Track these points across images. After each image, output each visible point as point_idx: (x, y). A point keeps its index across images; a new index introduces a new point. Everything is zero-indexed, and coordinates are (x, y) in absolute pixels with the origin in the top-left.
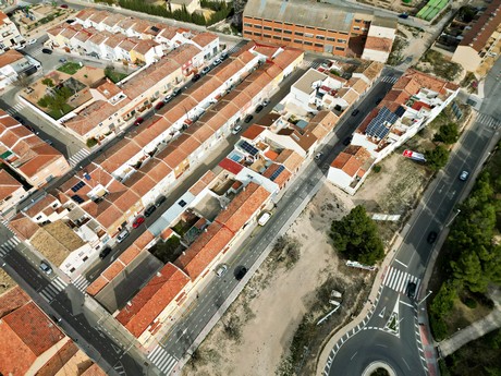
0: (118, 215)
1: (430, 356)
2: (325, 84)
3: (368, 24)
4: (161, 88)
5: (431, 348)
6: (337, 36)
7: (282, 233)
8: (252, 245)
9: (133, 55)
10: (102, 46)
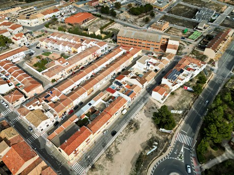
0: (63, 108)
1: (198, 171)
2: (151, 61)
3: (168, 39)
4: (83, 61)
5: (198, 167)
6: (155, 44)
7: (132, 118)
8: (119, 122)
9: (72, 49)
10: (61, 46)
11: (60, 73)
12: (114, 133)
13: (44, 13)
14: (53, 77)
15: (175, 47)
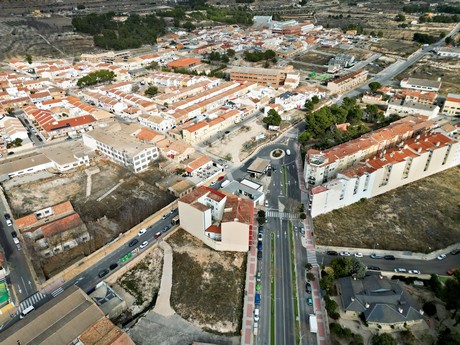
6: (272, 78)
10: (168, 81)
11: (172, 98)
12: (227, 132)
13: (143, 58)
14: (165, 101)
15: (294, 81)
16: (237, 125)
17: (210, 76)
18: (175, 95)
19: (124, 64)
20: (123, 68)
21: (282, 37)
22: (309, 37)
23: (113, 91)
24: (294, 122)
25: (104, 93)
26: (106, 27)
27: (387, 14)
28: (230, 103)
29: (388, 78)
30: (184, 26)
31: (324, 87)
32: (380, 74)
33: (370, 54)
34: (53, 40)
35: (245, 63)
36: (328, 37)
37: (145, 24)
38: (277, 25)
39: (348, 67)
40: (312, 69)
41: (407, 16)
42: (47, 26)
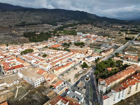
3: (88, 50)
10: (50, 52)
11: (51, 58)
12: (69, 70)
13: (43, 45)
14: (49, 59)
15: (90, 52)
16: (73, 67)
17: (64, 50)
18: (52, 57)
19: (37, 47)
20: (37, 48)
21: (86, 38)
22: (94, 38)
23: (32, 56)
24: (92, 66)
25: (29, 56)
26: (33, 36)
27: (116, 32)
28: (70, 59)
29: (120, 51)
30: (57, 35)
31: (100, 54)
32: (117, 49)
33: (113, 43)
34: (17, 39)
35: (75, 46)
36: (99, 38)
37: (45, 35)
38: (84, 35)
39: (107, 47)
40: (96, 48)
41: (122, 32)
42: (16, 35)
